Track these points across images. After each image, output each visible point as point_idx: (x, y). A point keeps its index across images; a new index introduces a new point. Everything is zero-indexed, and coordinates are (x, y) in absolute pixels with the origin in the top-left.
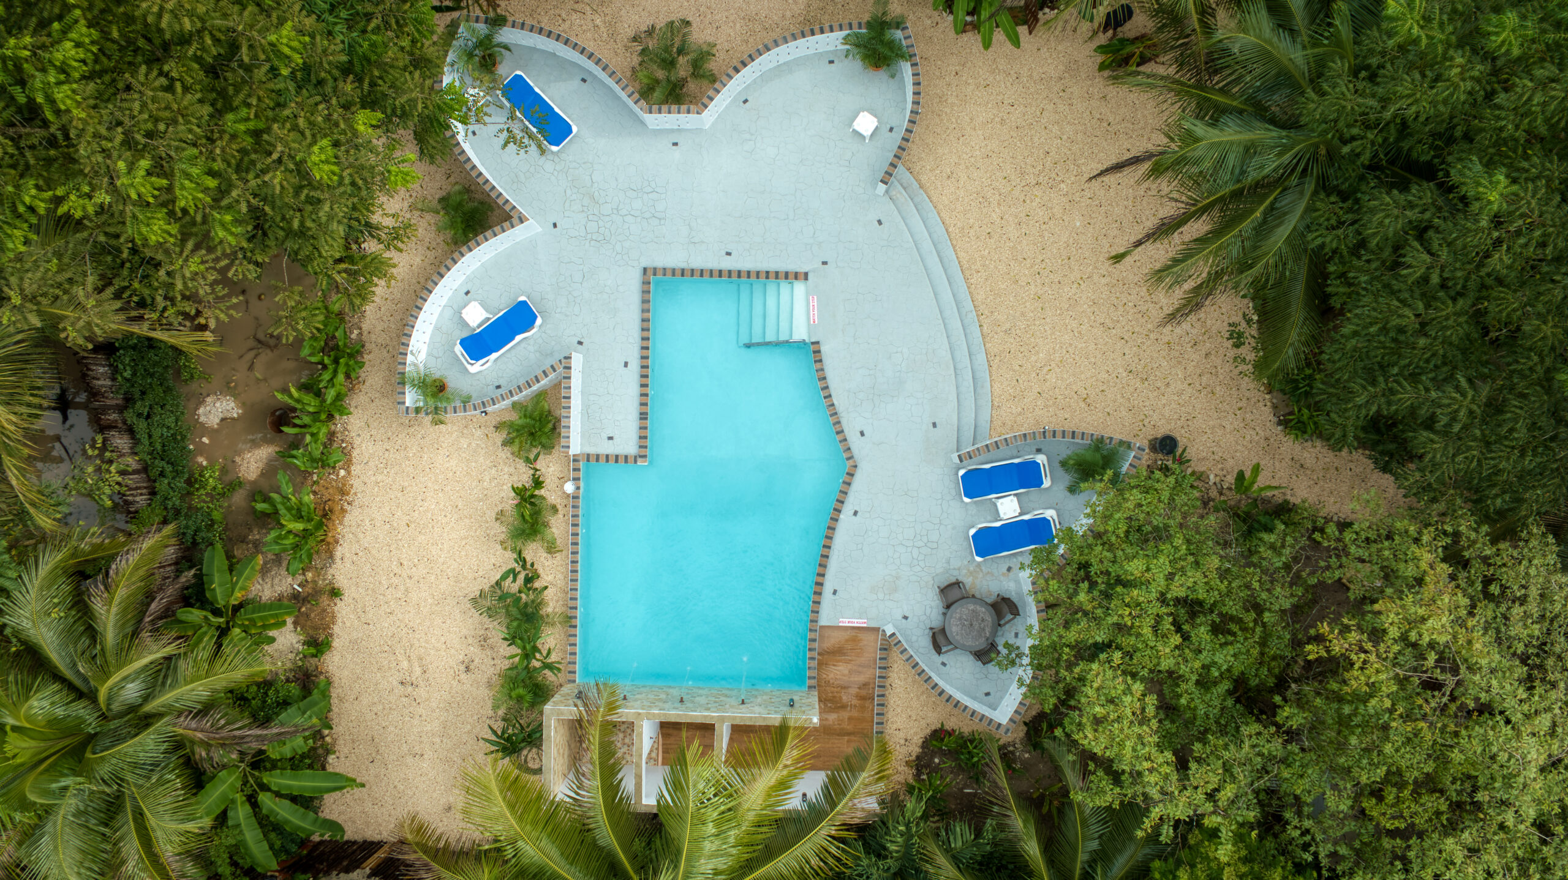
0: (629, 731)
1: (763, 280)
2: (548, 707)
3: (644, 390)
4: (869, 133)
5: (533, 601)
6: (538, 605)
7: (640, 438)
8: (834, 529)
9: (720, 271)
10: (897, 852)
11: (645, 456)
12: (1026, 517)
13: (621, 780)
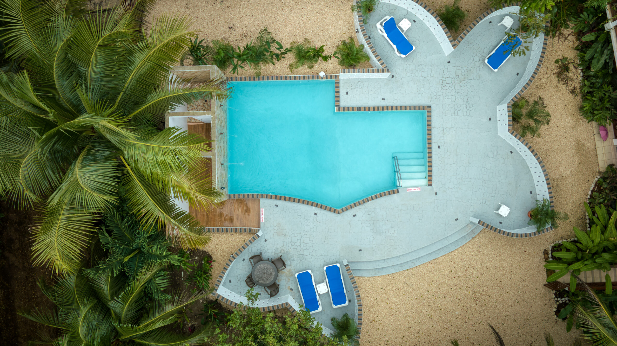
0: (204, 108)
1: (427, 164)
2: (216, 67)
3: (372, 109)
4: (500, 213)
5: (267, 58)
6: (265, 61)
7: (348, 108)
8: (308, 204)
9: (431, 143)
10: (152, 251)
11: (339, 110)
12: (318, 297)
13: (182, 104)
